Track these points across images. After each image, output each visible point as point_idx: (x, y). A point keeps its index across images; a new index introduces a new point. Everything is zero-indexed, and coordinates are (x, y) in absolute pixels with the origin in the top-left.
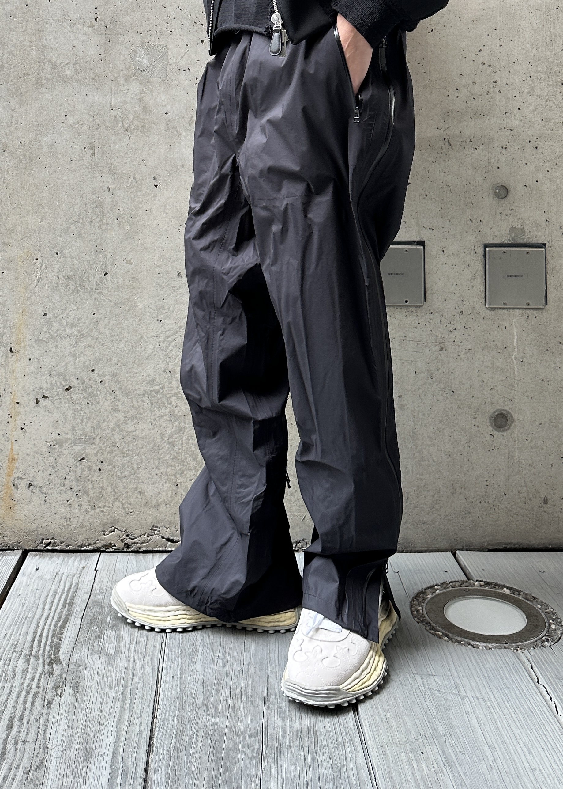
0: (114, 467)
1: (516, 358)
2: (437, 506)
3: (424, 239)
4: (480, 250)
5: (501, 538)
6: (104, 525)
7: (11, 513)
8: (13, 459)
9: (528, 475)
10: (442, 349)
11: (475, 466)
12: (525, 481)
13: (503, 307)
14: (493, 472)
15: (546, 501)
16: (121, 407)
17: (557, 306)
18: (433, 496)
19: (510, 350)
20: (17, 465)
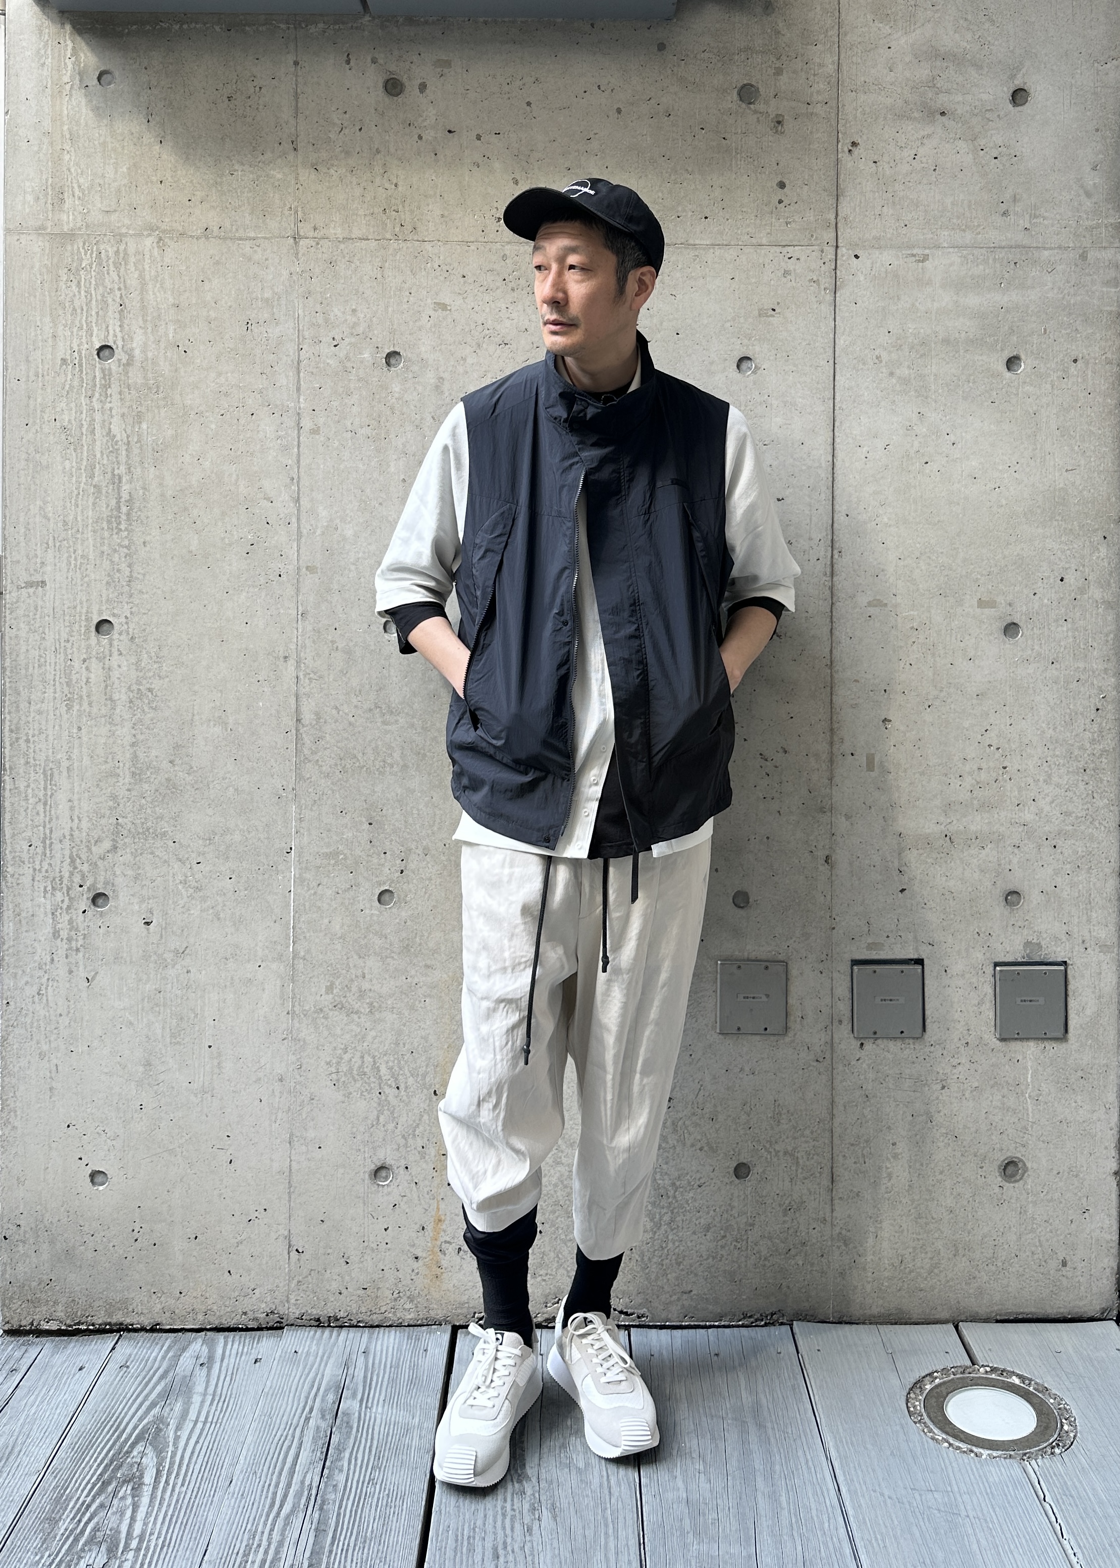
0: (557, 1229)
1: (1030, 1096)
2: (936, 1271)
3: (923, 957)
4: (989, 970)
5: (1011, 1308)
6: (547, 1296)
7: (438, 1283)
8: (440, 1221)
9: (1043, 1233)
10: (943, 1087)
11: (980, 1222)
12: (1040, 1241)
13: (1016, 1036)
14: (1002, 1230)
15: (1064, 1264)
16: (564, 1160)
17: (1079, 1035)
18: (931, 1259)
19: (1023, 1087)
20: (444, 1227)
